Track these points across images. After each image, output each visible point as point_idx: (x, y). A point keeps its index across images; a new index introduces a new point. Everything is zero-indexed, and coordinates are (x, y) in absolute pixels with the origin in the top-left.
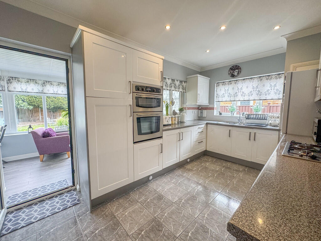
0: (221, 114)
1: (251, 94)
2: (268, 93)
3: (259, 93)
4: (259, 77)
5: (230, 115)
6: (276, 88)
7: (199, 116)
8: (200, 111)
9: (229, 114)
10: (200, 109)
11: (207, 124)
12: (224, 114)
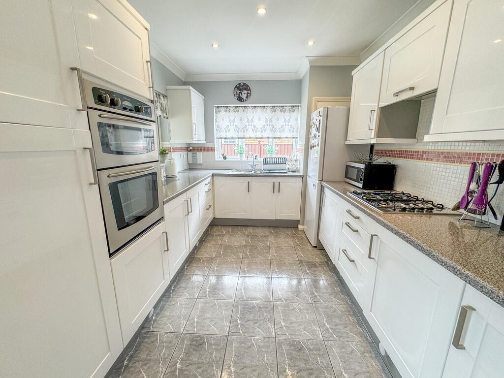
0: (225, 158)
1: (263, 129)
2: (282, 130)
3: (273, 130)
4: (273, 106)
5: (239, 160)
6: (290, 124)
7: (190, 162)
8: (190, 154)
9: (237, 158)
10: (190, 151)
11: (213, 175)
12: (230, 158)
